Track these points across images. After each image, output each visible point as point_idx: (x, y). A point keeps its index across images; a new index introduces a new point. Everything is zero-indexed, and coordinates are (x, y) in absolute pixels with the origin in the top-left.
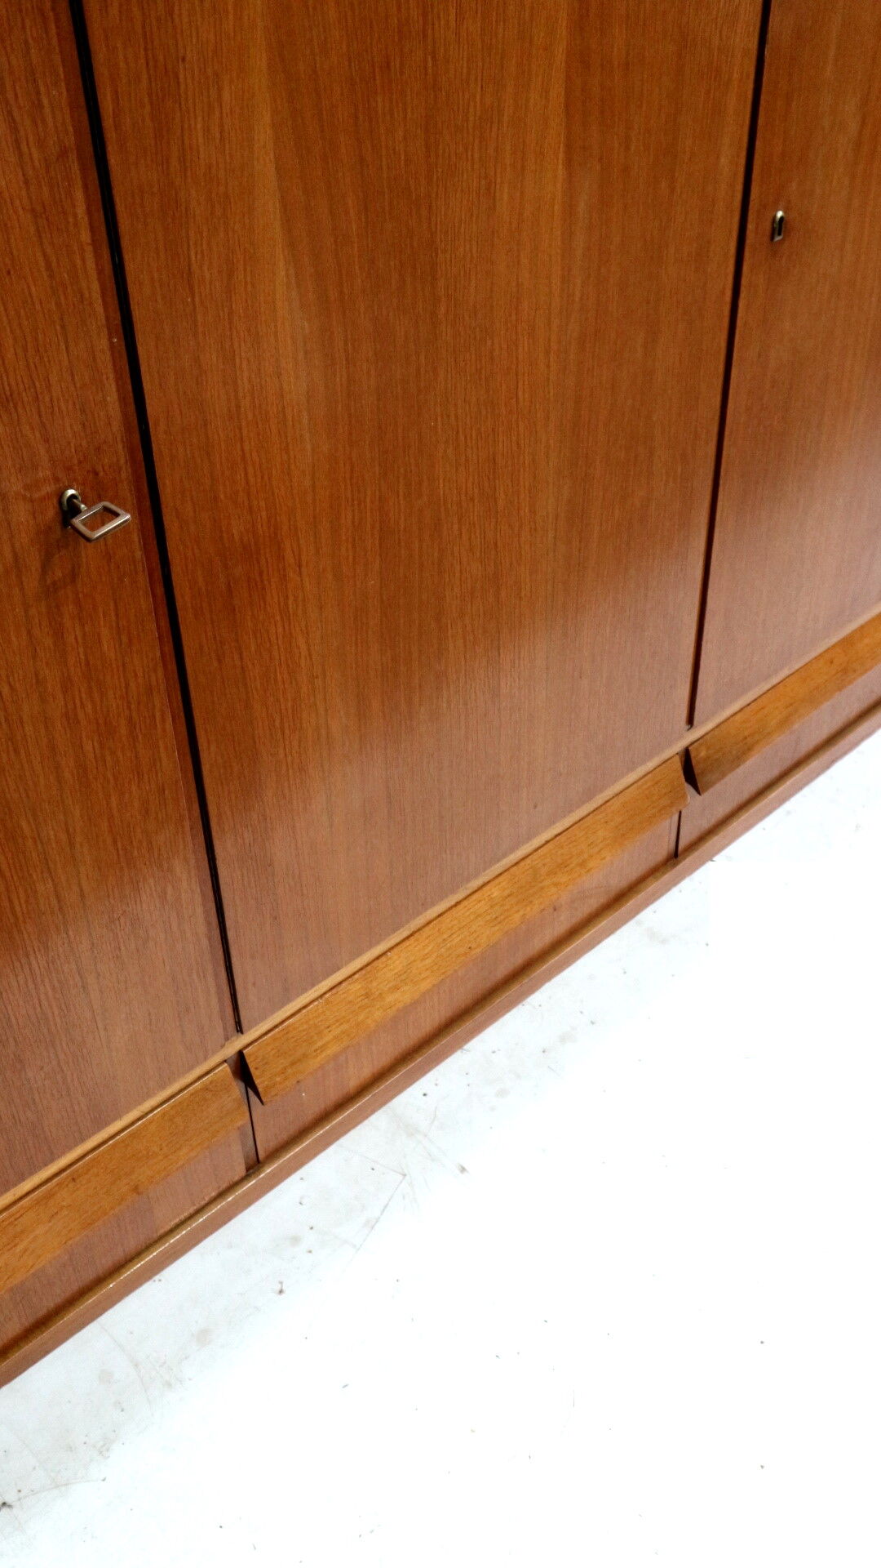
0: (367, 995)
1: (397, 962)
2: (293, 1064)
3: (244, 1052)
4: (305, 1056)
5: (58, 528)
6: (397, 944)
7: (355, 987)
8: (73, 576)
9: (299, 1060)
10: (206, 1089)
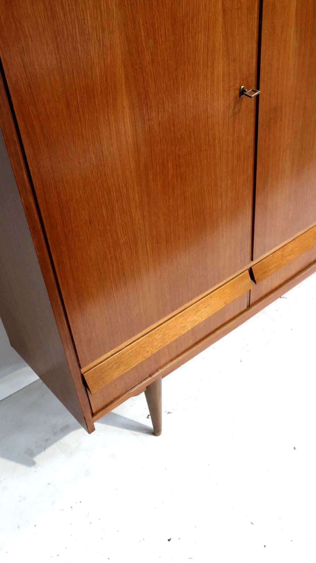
0: (282, 256)
1: (290, 247)
2: (264, 273)
3: (252, 267)
4: (267, 271)
5: (238, 97)
6: (290, 242)
7: (279, 253)
8: (239, 111)
9: (265, 272)
10: (242, 277)
